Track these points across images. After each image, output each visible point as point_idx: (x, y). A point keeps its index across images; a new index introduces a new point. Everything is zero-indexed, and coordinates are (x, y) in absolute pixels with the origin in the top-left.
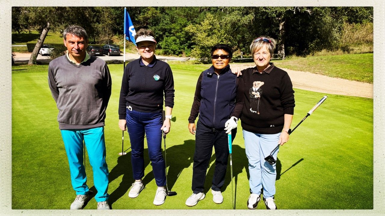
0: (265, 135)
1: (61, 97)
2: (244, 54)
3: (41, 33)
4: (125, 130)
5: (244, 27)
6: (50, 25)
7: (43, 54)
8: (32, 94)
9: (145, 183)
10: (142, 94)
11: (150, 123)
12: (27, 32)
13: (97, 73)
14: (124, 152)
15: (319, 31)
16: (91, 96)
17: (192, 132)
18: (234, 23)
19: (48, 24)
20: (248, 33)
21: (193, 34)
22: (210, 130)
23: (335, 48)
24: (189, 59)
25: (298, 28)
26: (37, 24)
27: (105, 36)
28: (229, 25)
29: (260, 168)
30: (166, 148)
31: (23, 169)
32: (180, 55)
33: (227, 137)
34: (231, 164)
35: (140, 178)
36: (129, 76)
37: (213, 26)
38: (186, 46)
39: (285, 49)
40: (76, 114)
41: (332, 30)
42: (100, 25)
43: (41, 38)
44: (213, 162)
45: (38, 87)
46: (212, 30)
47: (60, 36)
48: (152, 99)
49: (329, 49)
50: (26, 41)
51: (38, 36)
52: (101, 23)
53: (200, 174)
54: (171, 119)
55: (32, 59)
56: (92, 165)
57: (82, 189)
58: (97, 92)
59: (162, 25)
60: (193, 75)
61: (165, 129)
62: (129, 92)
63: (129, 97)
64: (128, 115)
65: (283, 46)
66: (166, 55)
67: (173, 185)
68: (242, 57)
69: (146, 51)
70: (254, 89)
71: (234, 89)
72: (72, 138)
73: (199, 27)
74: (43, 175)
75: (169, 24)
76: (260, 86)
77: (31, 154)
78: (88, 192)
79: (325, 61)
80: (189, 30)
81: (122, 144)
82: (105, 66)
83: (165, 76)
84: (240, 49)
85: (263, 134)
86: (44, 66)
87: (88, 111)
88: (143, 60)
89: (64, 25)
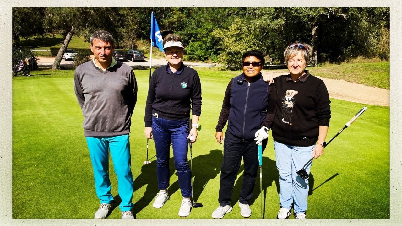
0: (297, 147)
1: (87, 103)
2: (273, 60)
3: (65, 37)
4: (151, 138)
5: (274, 32)
6: (74, 30)
7: (67, 59)
8: (56, 99)
9: (170, 193)
10: (169, 101)
11: (176, 131)
12: (51, 36)
13: (123, 79)
14: (149, 161)
15: (355, 36)
16: (117, 103)
17: (220, 142)
18: (264, 27)
19: (73, 28)
20: (278, 38)
21: (220, 39)
22: (239, 140)
23: (372, 55)
24: (215, 65)
25: (332, 34)
26: (62, 28)
27: (129, 40)
28: (258, 30)
29: (291, 182)
30: (192, 158)
31: (47, 175)
32: (206, 61)
33: (257, 148)
34: (261, 177)
35: (165, 188)
36: (156, 83)
37: (240, 31)
38: (212, 52)
39: (317, 55)
40: (101, 120)
41: (369, 36)
42: (125, 30)
43: (65, 42)
44: (241, 174)
45: (61, 92)
46: (240, 35)
47: (84, 41)
48: (179, 107)
49: (365, 56)
50: (50, 46)
51: (61, 41)
52: (125, 28)
53: (227, 186)
54: (198, 127)
55: (56, 63)
56: (116, 173)
57: (106, 198)
58: (122, 99)
59: (188, 30)
60: (219, 82)
61: (191, 137)
62: (156, 99)
63: (155, 104)
64: (154, 123)
65: (315, 52)
66: (191, 61)
67: (199, 196)
68: (271, 64)
69: (174, 57)
70: (287, 98)
71: (266, 97)
72: (96, 145)
73: (226, 32)
74: (67, 182)
75: (195, 29)
76: (294, 95)
77: (55, 160)
78: (112, 200)
79: (361, 69)
80: (216, 35)
81: (147, 153)
82: (131, 72)
83: (193, 83)
84: (269, 55)
85: (295, 146)
86: (67, 71)
87: (114, 118)
88: (170, 66)
89: (89, 29)
